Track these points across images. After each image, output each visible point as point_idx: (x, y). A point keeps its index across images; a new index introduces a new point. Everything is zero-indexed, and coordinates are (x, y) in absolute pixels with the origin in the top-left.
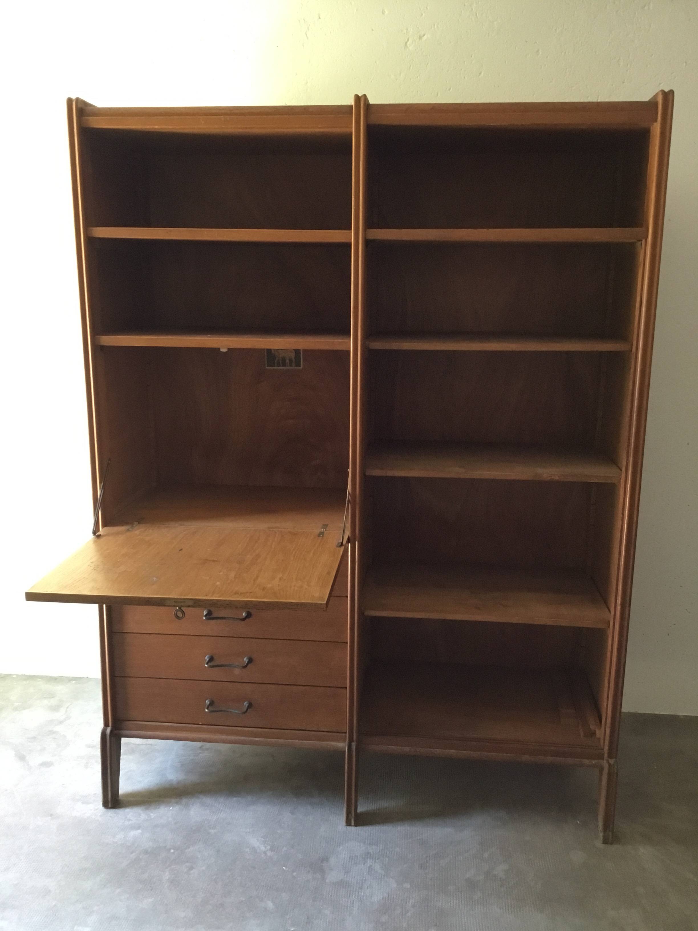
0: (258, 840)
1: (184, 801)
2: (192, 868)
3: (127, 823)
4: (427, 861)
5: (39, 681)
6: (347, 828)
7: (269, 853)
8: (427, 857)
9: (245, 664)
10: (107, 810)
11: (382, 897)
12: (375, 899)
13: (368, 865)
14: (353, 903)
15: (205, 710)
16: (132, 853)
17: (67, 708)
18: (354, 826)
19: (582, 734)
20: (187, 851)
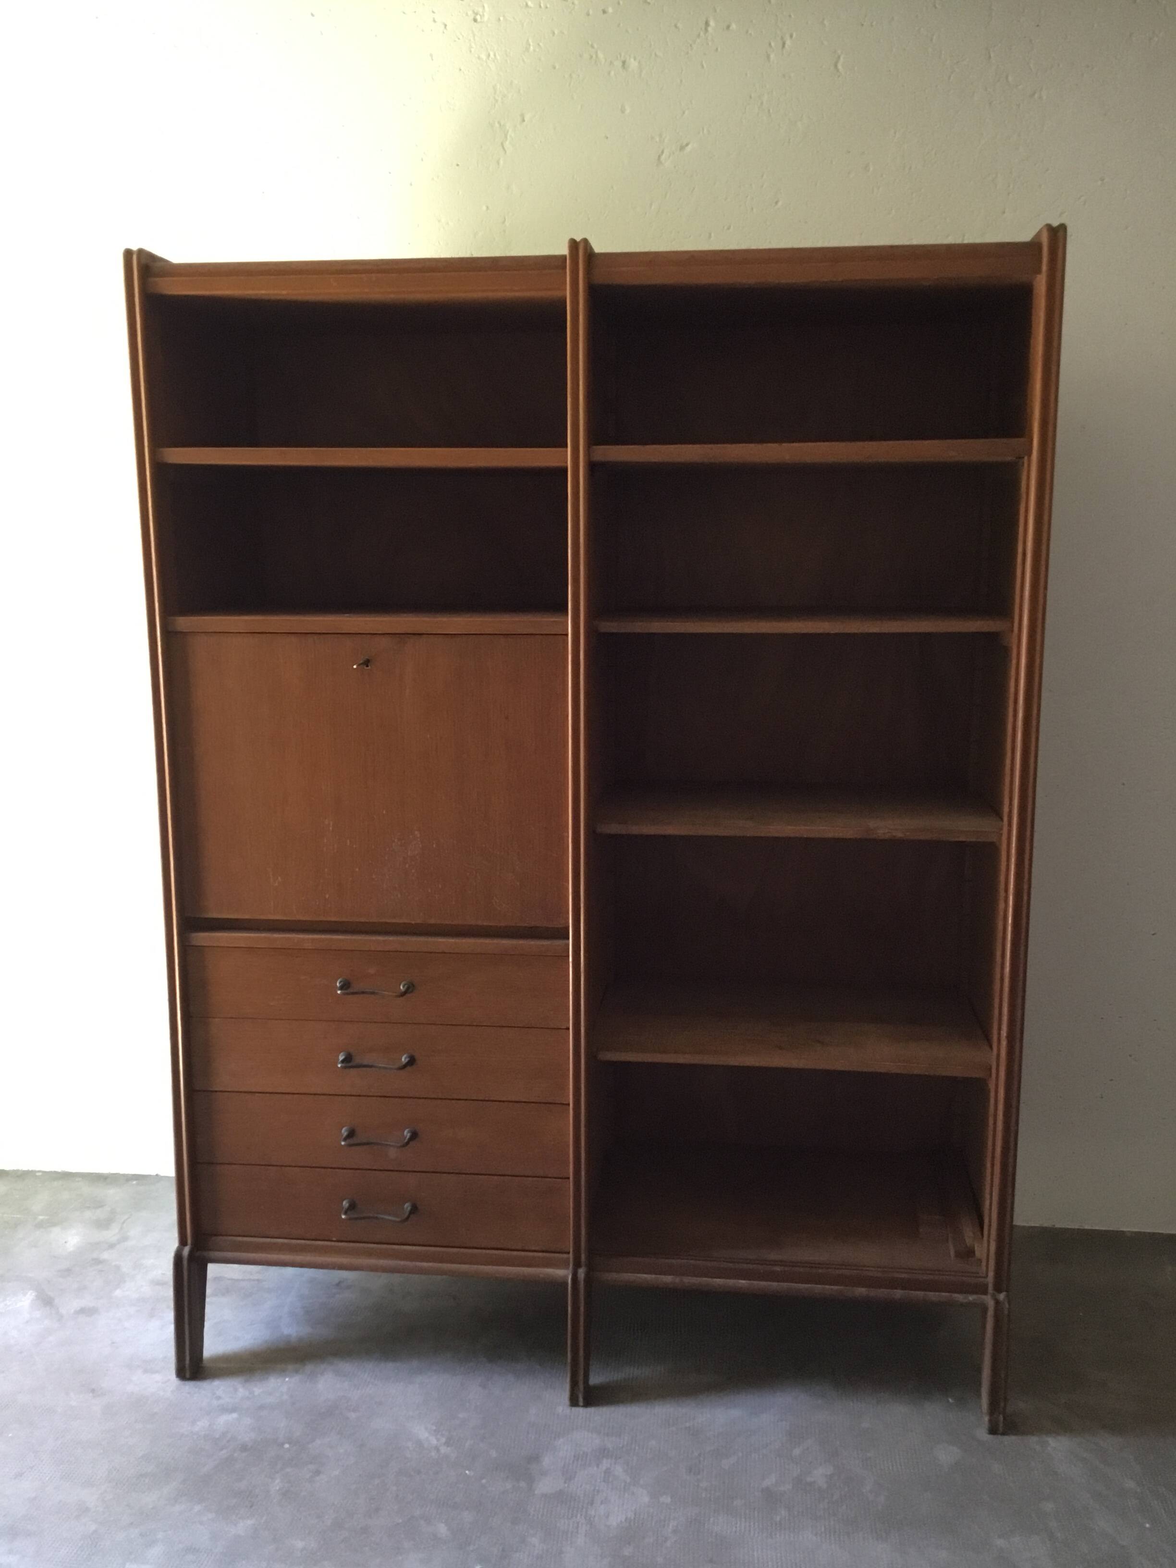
0: (426, 1429)
1: (309, 1367)
2: (318, 1473)
3: (215, 1403)
4: (700, 1462)
5: (78, 1181)
6: (571, 1409)
7: (444, 1450)
8: (700, 1455)
9: (406, 1141)
10: (184, 1382)
11: (624, 1517)
12: (614, 1521)
13: (604, 1468)
14: (577, 1527)
15: (341, 1217)
16: (222, 1449)
17: (123, 1223)
18: (582, 1406)
19: (952, 1253)
20: (310, 1446)
